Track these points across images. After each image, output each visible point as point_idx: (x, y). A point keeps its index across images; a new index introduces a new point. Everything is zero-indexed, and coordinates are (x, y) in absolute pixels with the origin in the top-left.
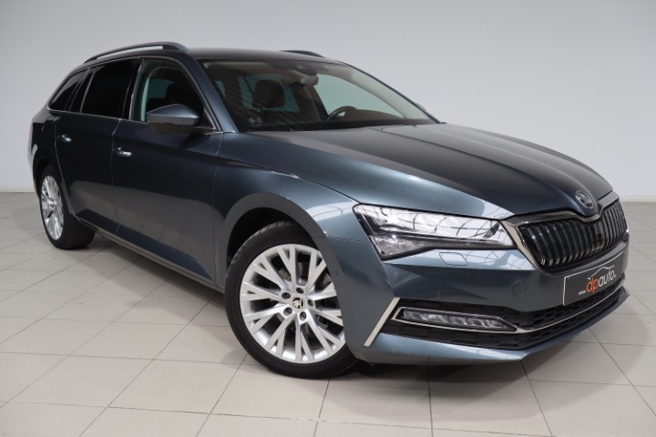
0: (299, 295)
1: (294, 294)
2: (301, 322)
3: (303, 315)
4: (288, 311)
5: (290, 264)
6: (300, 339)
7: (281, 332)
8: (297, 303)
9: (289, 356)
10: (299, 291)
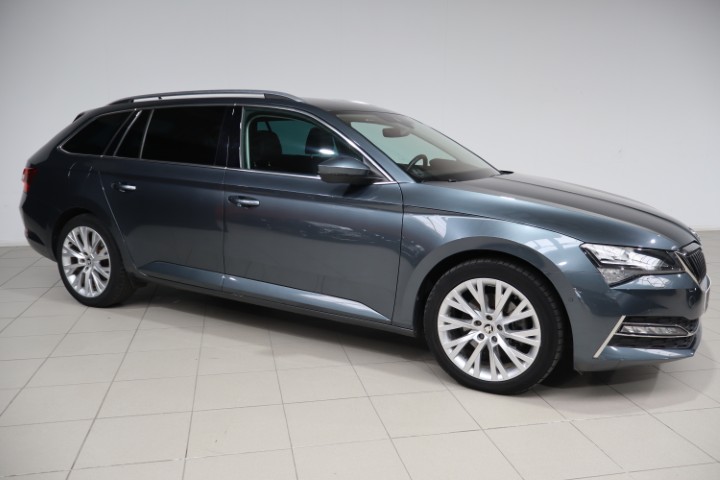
0: (489, 322)
1: (485, 322)
2: (493, 345)
3: (494, 339)
4: (481, 336)
5: (479, 296)
6: (494, 360)
7: (476, 356)
8: (488, 329)
9: (485, 376)
10: (489, 318)
